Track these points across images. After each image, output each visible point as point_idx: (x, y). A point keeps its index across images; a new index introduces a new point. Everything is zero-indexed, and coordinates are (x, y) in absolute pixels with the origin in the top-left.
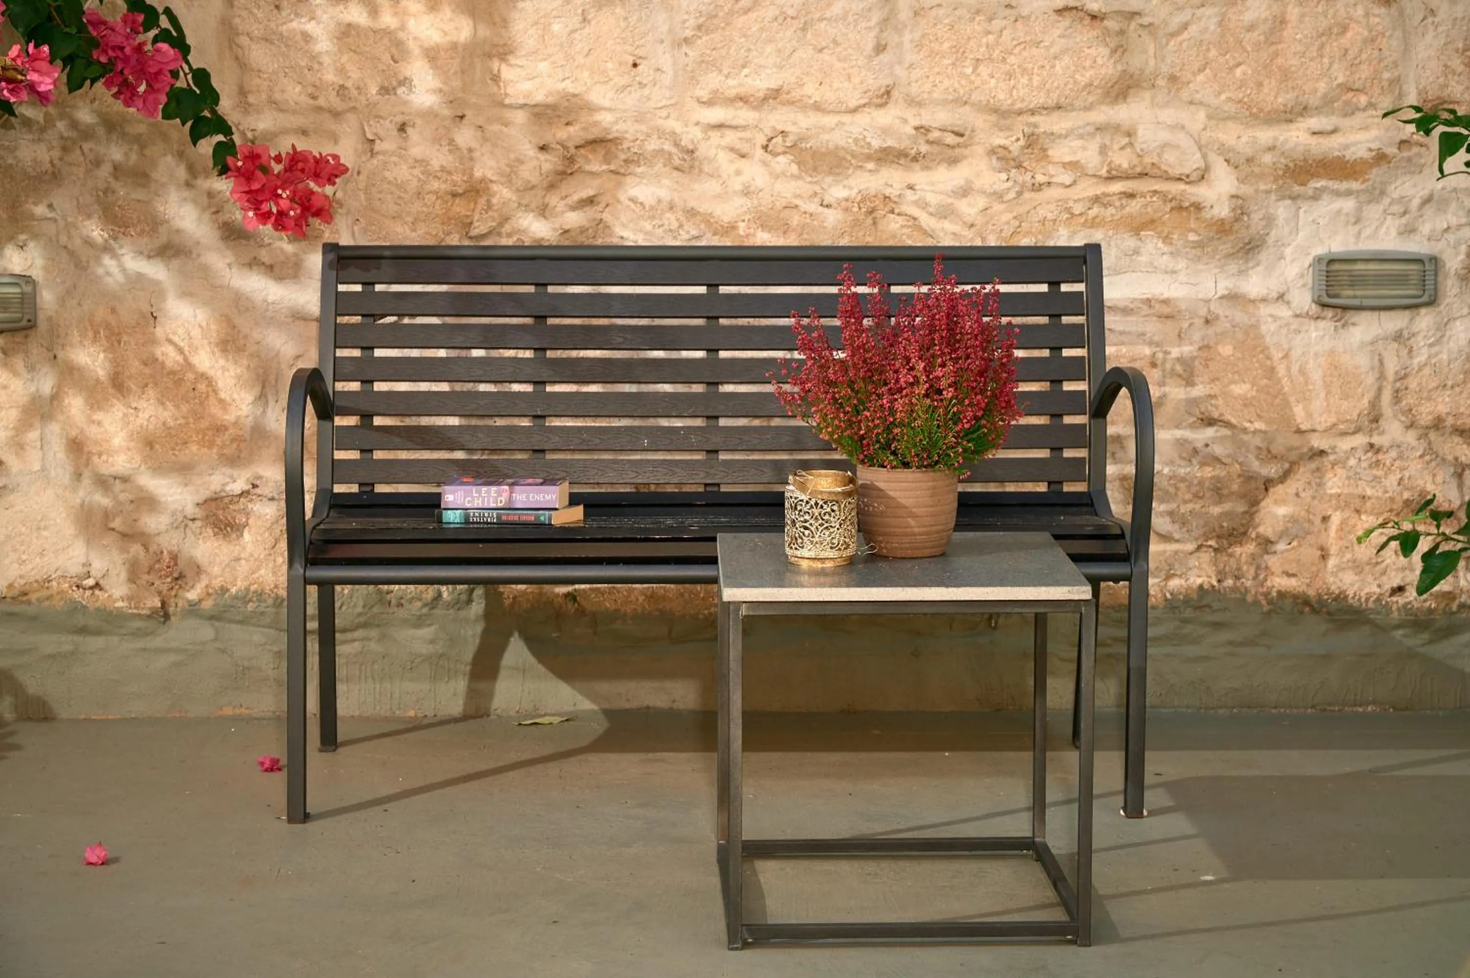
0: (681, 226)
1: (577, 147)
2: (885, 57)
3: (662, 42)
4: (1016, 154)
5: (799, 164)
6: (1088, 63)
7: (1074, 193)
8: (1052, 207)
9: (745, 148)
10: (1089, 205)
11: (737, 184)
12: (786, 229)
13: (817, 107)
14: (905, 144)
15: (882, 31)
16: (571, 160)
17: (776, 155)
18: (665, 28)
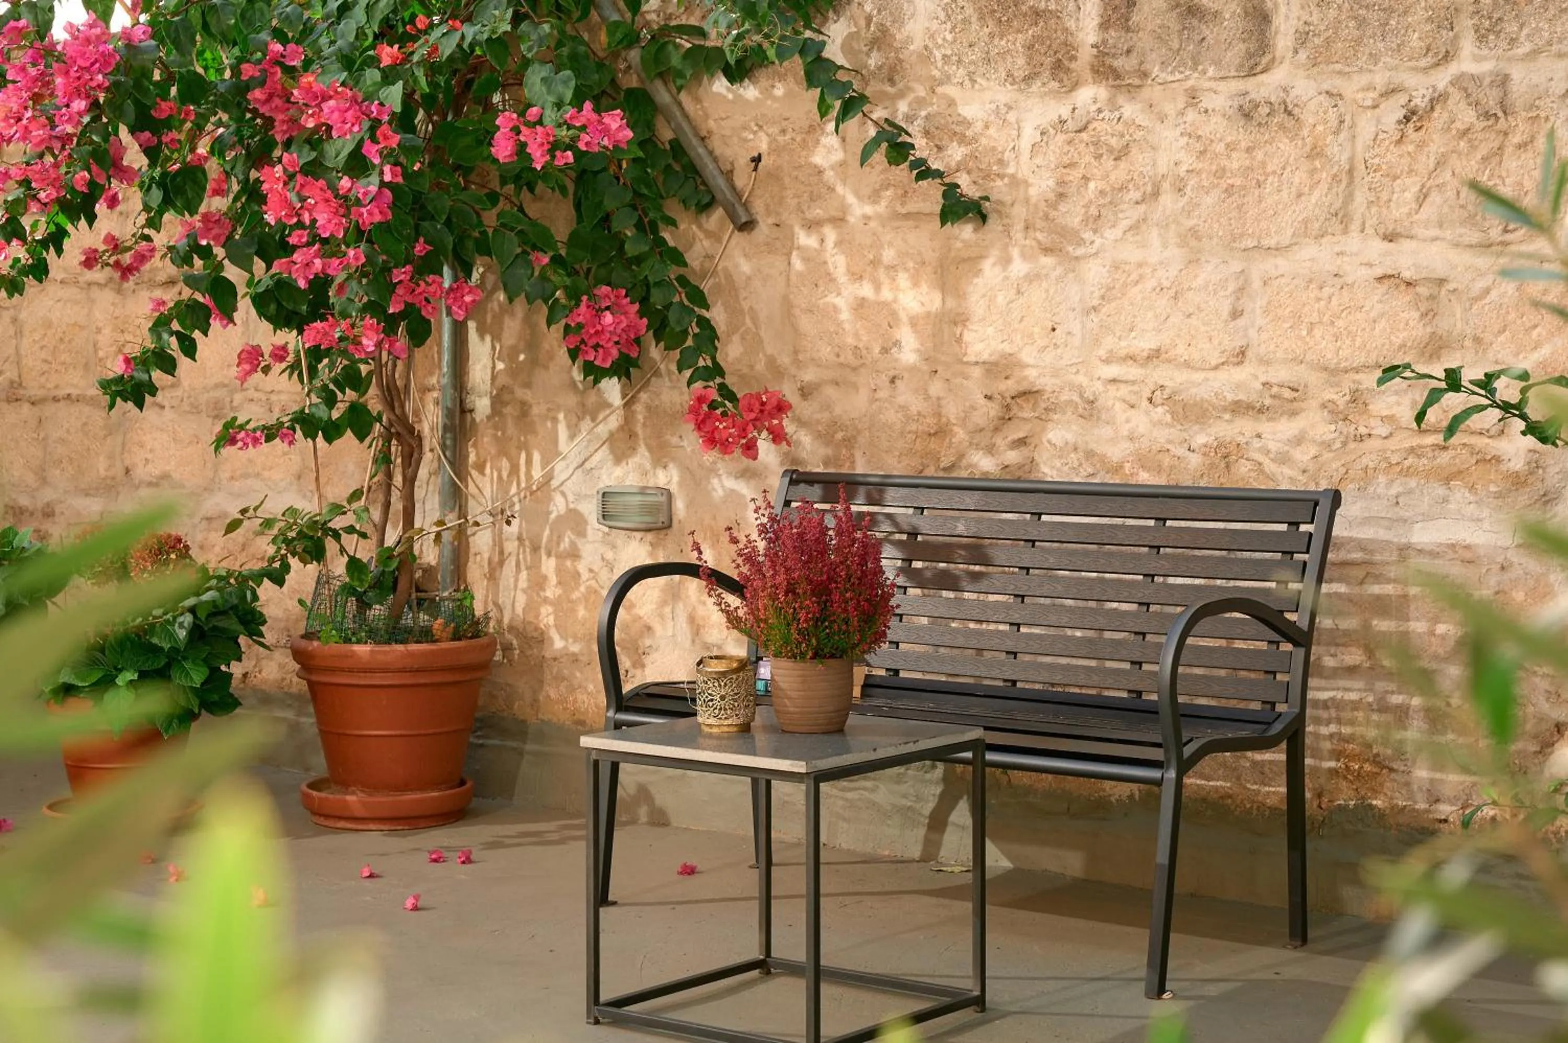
0: (1080, 465)
1: (1013, 398)
2: (1241, 322)
3: (1074, 310)
4: (1341, 407)
5: (1173, 414)
6: (1402, 326)
7: (1392, 444)
8: (1374, 457)
9: (1133, 399)
10: (1404, 455)
11: (1125, 430)
12: (1159, 470)
13: (1187, 365)
14: (1253, 397)
15: (1238, 299)
16: (1008, 408)
17: (1156, 406)
18: (1077, 299)
